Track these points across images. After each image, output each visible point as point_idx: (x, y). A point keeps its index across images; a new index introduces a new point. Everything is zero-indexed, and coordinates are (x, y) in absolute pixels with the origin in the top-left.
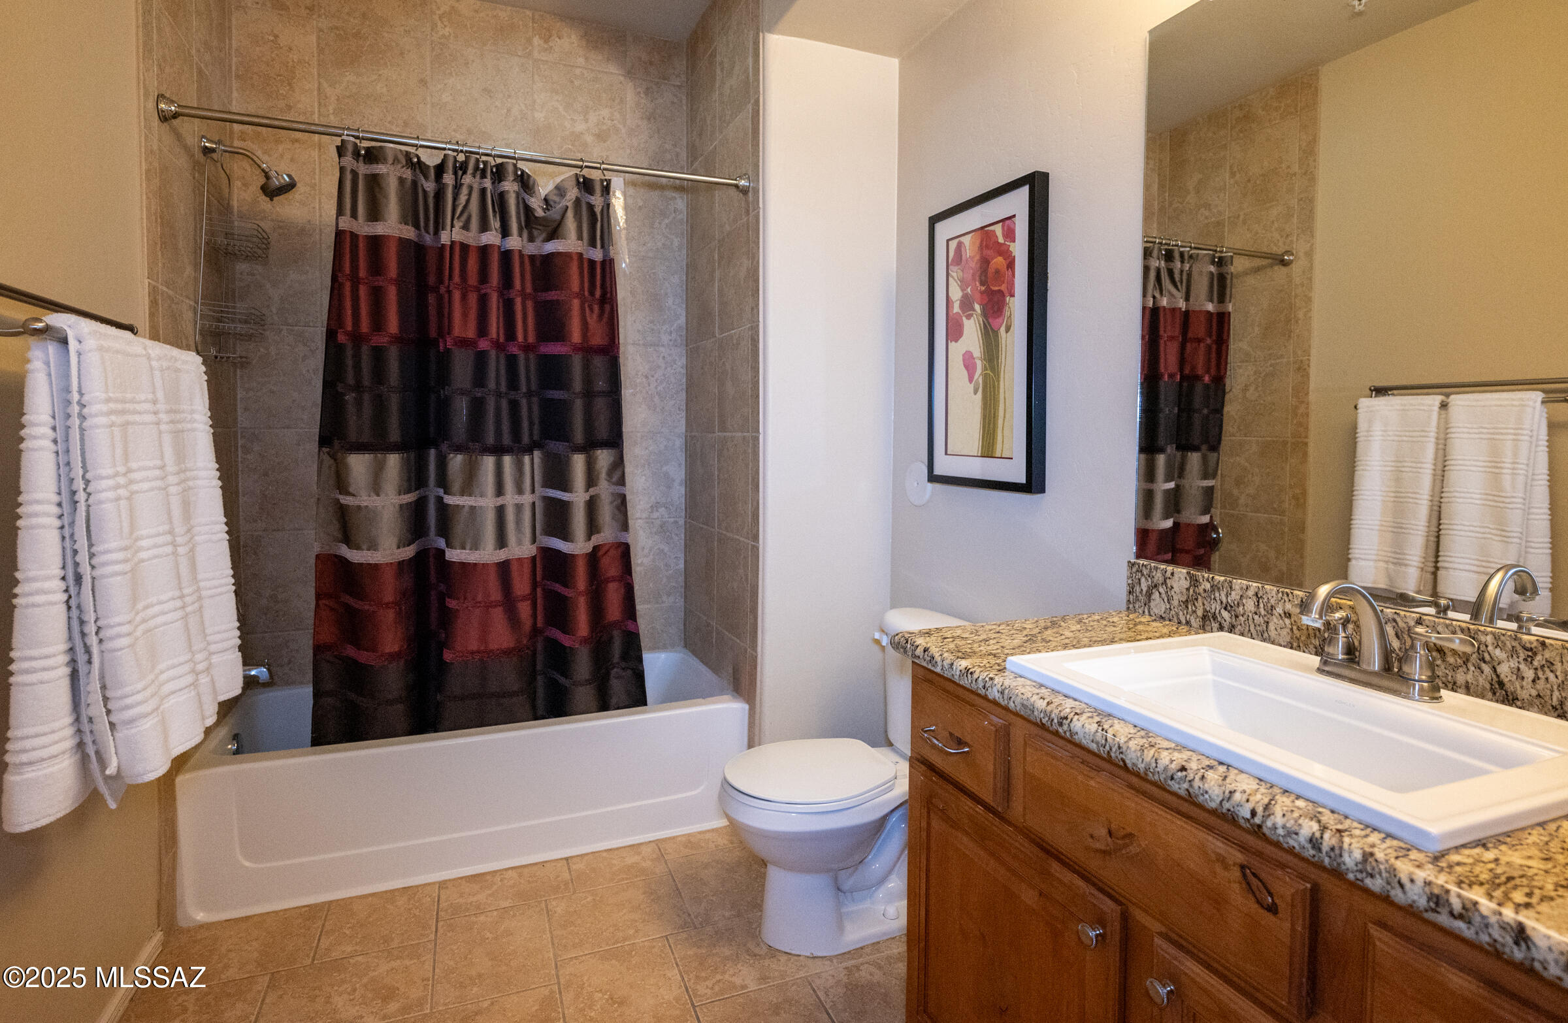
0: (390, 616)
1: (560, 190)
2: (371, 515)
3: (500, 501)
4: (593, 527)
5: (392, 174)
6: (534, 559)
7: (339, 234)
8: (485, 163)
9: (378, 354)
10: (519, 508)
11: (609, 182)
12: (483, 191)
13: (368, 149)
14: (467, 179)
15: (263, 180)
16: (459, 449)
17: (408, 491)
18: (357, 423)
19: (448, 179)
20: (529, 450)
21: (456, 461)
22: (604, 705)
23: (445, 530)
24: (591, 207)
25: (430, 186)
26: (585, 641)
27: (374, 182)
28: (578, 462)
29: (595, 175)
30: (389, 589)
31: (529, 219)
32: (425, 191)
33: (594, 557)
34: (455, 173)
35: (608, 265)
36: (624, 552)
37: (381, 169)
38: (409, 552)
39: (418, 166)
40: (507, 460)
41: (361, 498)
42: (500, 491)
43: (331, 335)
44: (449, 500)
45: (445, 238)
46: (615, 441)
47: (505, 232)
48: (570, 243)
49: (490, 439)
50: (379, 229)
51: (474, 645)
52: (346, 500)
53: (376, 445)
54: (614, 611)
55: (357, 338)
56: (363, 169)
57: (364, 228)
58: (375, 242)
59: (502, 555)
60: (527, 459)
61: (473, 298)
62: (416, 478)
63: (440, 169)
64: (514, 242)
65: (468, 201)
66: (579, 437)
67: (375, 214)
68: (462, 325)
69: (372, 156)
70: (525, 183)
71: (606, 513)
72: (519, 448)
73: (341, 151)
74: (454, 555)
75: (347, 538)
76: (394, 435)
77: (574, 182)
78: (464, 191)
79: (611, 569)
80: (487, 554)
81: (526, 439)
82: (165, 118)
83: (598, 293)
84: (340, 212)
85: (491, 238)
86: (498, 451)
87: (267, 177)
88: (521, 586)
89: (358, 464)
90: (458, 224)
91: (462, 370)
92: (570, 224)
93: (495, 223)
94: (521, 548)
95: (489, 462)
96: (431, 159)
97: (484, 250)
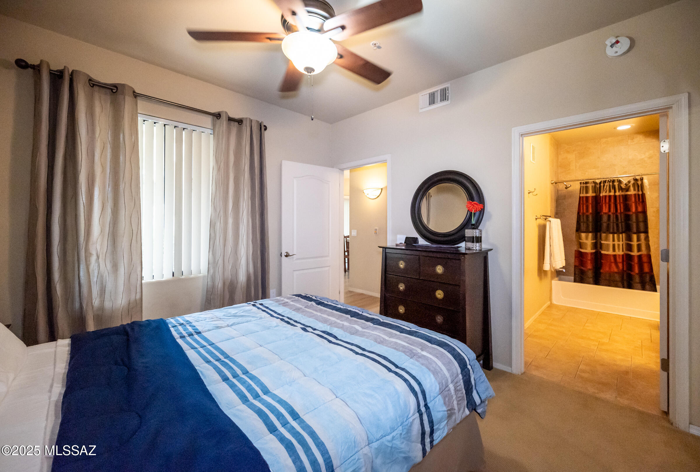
0: (589, 262)
1: (629, 182)
2: (586, 244)
3: (614, 243)
4: (639, 249)
5: (590, 186)
6: (623, 255)
7: (580, 197)
8: (610, 180)
9: (587, 217)
10: (619, 245)
11: (643, 178)
12: (610, 185)
13: (586, 182)
14: (606, 184)
15: (565, 186)
16: (604, 233)
17: (593, 240)
18: (583, 227)
19: (602, 185)
20: (622, 233)
21: (603, 235)
22: (644, 289)
23: (601, 248)
24: (638, 184)
25: (598, 186)
26: (637, 274)
27: (587, 188)
28: (635, 237)
29: (638, 178)
30: (589, 257)
31: (621, 189)
32: (597, 188)
33: (640, 257)
34: (603, 183)
35: (643, 195)
36: (649, 257)
37: (588, 185)
38: (594, 251)
39: (595, 183)
40: (616, 235)
41: (584, 240)
42: (614, 241)
43: (578, 213)
44: (602, 242)
45: (601, 195)
46: (646, 232)
47: (615, 192)
48: (632, 192)
49: (611, 231)
50: (588, 195)
51: (607, 269)
52: (581, 241)
53: (587, 231)
54: (646, 269)
55: (583, 214)
56: (585, 185)
57: (584, 195)
58: (587, 198)
59: (614, 253)
60: (621, 235)
61: (607, 205)
62: (595, 237)
63: (600, 183)
64: (617, 194)
65: (606, 188)
66: (635, 230)
67: (587, 192)
68: (605, 210)
69: (586, 183)
70: (620, 182)
71: (643, 248)
72: (618, 232)
73: (581, 183)
74: (603, 252)
75: (581, 248)
76: (591, 230)
77: (633, 179)
79: (645, 259)
80: (611, 252)
81: (621, 231)
82: (552, 183)
83: (641, 200)
84: (580, 193)
85: (612, 194)
86: (613, 233)
87: (566, 186)
88: (619, 260)
89: (583, 235)
90: (604, 192)
91: (605, 218)
92: (632, 188)
93: (613, 191)
94: (620, 252)
95: (611, 235)
96: (598, 181)
97: (610, 196)
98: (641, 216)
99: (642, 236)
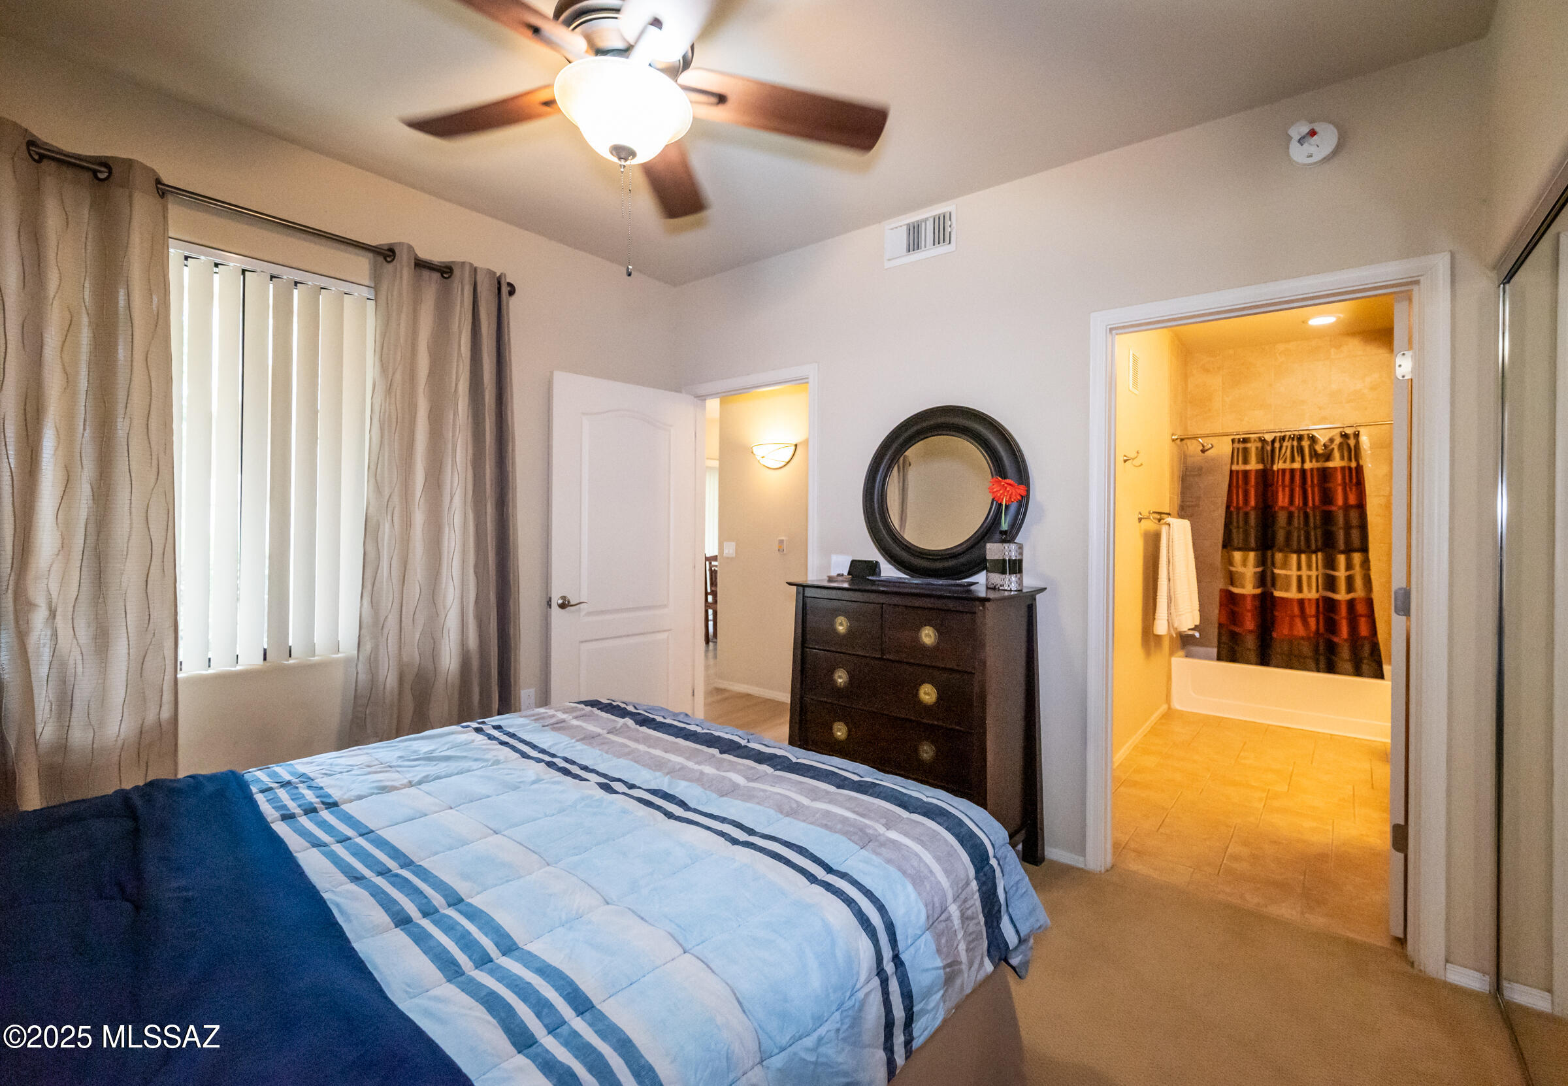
0: (1249, 614)
1: (1332, 440)
2: (1242, 575)
3: (1299, 573)
4: (1350, 588)
5: (1253, 447)
6: (1317, 600)
7: (1231, 471)
8: (1294, 435)
9: (1246, 514)
10: (1309, 577)
11: (1359, 432)
12: (1293, 447)
13: (1243, 439)
14: (1285, 444)
15: (1201, 448)
16: (1281, 551)
17: (1258, 567)
18: (1237, 538)
19: (1277, 445)
20: (1315, 552)
21: (1279, 556)
22: (1358, 673)
23: (1273, 585)
24: (1349, 446)
25: (1269, 448)
26: (1346, 640)
27: (1246, 450)
28: (1341, 559)
29: (1349, 431)
30: (1249, 604)
31: (1315, 455)
32: (1267, 451)
33: (1351, 603)
34: (1280, 441)
35: (1359, 469)
36: (1370, 603)
37: (1249, 445)
38: (1258, 591)
39: (1263, 441)
40: (1303, 557)
41: (1238, 568)
42: (1299, 568)
43: (1228, 507)
44: (1277, 571)
45: (1275, 468)
46: (1364, 549)
47: (1303, 461)
48: (1336, 462)
49: (1295, 545)
50: (1248, 467)
51: (1286, 632)
52: (1233, 569)
53: (1245, 548)
54: (1364, 630)
55: (1238, 509)
56: (1241, 446)
57: (1241, 467)
58: (1246, 473)
59: (1300, 596)
60: (1314, 556)
61: (1287, 489)
62: (1262, 562)
63: (1273, 441)
64: (1308, 465)
65: (1286, 452)
66: (1341, 544)
67: (1246, 462)
68: (1282, 499)
69: (1245, 441)
70: (1313, 439)
71: (1359, 582)
72: (1308, 550)
73: (1233, 441)
74: (1277, 594)
75: (1232, 584)
76: (1253, 544)
77: (1339, 435)
78: (1284, 448)
79: (1361, 608)
80: (1293, 594)
81: (1313, 547)
82: (1173, 440)
83: (1354, 481)
84: (1232, 463)
85: (1297, 465)
86: (1299, 552)
87: (1203, 446)
88: (1311, 610)
89: (1237, 556)
90: (1281, 462)
91: (1282, 518)
92: (1337, 454)
93: (1298, 459)
94: (1311, 594)
95: (1294, 556)
96: (1269, 438)
97: (1292, 471)
98: (1354, 515)
99: (1357, 557)
